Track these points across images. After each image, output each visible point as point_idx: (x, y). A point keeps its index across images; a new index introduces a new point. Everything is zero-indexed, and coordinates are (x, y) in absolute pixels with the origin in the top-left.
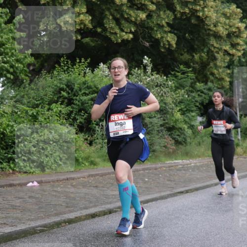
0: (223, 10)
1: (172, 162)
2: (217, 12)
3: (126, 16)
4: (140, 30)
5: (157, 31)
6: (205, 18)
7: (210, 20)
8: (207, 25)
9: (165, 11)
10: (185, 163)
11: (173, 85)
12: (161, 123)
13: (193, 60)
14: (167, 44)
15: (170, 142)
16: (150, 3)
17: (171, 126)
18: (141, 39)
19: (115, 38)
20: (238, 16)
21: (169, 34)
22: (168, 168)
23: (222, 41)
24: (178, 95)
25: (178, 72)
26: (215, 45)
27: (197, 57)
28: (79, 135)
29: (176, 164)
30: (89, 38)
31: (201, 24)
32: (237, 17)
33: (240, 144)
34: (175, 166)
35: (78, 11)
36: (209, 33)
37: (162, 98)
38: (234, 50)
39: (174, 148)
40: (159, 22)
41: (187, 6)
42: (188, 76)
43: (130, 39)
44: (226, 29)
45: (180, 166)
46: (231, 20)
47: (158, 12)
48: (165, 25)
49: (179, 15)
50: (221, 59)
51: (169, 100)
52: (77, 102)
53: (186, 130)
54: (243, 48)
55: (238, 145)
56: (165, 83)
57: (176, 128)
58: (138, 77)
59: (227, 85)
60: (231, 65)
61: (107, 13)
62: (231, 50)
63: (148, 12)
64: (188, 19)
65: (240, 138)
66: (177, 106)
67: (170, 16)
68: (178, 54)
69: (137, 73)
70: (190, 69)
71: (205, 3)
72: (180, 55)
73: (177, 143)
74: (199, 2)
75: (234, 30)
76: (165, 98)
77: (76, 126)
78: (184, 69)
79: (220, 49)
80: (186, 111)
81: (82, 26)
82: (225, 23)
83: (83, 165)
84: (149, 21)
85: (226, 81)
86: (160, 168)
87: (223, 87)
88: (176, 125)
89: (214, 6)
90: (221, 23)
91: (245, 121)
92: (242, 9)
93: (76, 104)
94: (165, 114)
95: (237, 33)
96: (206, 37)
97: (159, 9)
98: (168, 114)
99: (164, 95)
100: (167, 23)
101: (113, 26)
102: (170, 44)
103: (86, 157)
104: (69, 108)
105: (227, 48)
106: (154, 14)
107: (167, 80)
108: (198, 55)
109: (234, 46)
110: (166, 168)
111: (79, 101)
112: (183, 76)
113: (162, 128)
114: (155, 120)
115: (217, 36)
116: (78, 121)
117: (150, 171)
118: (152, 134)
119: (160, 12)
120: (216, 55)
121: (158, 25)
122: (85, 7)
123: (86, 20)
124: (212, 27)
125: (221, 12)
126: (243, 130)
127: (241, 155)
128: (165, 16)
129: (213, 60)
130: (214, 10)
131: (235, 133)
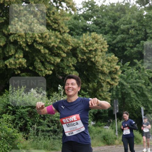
0: (107, 58)
2: (103, 58)
3: (48, 60)
4: (56, 68)
5: (66, 69)
6: (96, 62)
7: (99, 63)
8: (97, 66)
9: (71, 58)
13: (88, 87)
16: (63, 53)
18: (57, 74)
19: (41, 73)
21: (74, 72)
23: (106, 75)
26: (102, 78)
28: (19, 134)
30: (25, 73)
31: (94, 66)
32: (115, 62)
33: (117, 138)
35: (18, 57)
36: (98, 71)
38: (113, 82)
40: (68, 64)
41: (85, 55)
43: (50, 74)
44: (109, 69)
46: (112, 64)
48: (72, 66)
49: (80, 61)
50: (106, 86)
52: (18, 113)
54: (118, 81)
58: (56, 97)
60: (111, 90)
61: (36, 58)
62: (111, 82)
63: (61, 58)
64: (86, 63)
65: (117, 134)
67: (75, 60)
69: (56, 96)
70: (87, 93)
71: (96, 53)
74: (92, 52)
75: (113, 70)
77: (18, 128)
78: (84, 93)
79: (104, 81)
81: (21, 66)
82: (108, 66)
84: (62, 64)
85: (109, 100)
89: (101, 55)
90: (105, 65)
91: (120, 124)
92: (118, 57)
93: (18, 114)
95: (115, 71)
96: (96, 73)
97: (68, 56)
100: (73, 65)
101: (40, 66)
103: (24, 147)
104: (13, 117)
105: (109, 80)
106: (65, 59)
108: (92, 84)
109: (113, 79)
111: (19, 112)
115: (103, 73)
116: (19, 125)
119: (68, 58)
120: (102, 84)
121: (67, 66)
122: (22, 54)
123: (23, 62)
124: (100, 68)
125: (106, 59)
126: (119, 130)
127: (118, 145)
128: (72, 61)
129: (101, 87)
130: (102, 58)
131: (114, 132)
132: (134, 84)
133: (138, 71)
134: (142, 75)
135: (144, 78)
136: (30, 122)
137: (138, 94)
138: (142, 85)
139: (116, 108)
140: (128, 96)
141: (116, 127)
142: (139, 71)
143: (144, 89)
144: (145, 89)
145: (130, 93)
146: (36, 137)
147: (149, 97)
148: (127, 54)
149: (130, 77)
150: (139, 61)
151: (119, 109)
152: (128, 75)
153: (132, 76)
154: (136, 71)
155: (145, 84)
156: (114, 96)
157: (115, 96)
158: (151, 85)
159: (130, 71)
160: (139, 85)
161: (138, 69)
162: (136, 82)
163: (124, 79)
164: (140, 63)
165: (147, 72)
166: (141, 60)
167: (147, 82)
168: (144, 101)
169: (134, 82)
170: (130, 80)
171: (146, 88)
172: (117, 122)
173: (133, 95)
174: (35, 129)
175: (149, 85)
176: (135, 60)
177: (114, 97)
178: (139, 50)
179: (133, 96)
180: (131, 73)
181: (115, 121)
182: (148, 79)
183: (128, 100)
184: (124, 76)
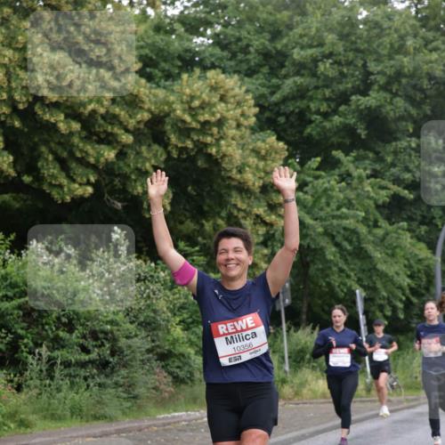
0: (254, 145)
1: (169, 416)
2: (243, 147)
3: (78, 155)
4: (104, 179)
5: (135, 181)
6: (222, 158)
7: (230, 161)
8: (225, 170)
9: (149, 146)
10: (192, 417)
11: (168, 278)
12: (148, 347)
13: (201, 232)
15: (165, 380)
16: (123, 132)
17: (166, 352)
18: (106, 195)
19: (59, 194)
20: (281, 155)
22: (161, 428)
23: (253, 197)
24: (178, 296)
26: (240, 205)
27: (208, 226)
29: (175, 420)
30: (10, 195)
31: (216, 169)
32: (278, 156)
33: (289, 379)
34: (175, 423)
36: (229, 184)
37: (148, 302)
38: (273, 217)
39: (172, 389)
40: (139, 165)
41: (188, 137)
42: (193, 261)
43: (87, 196)
44: (260, 178)
45: (183, 423)
46: (269, 162)
47: (137, 148)
48: (151, 171)
49: (175, 155)
50: (252, 229)
51: (161, 305)
53: (193, 357)
55: (284, 381)
56: (152, 273)
57: (175, 355)
60: (269, 239)
61: (43, 149)
62: (268, 215)
63: (119, 148)
64: (192, 160)
65: (287, 368)
66: (175, 315)
67: (159, 153)
68: (175, 221)
70: (197, 248)
71: (221, 132)
72: (177, 224)
73: (177, 380)
74: (210, 129)
76: (154, 301)
78: (186, 248)
79: (247, 214)
80: (192, 323)
82: (257, 168)
83: (6, 428)
84: (121, 164)
85: (262, 268)
86: (148, 427)
88: (174, 348)
89: (237, 137)
90: (249, 166)
91: (295, 338)
92: (287, 143)
94: (154, 329)
96: (223, 191)
97: (140, 141)
98: (160, 330)
99: (152, 296)
100: (154, 167)
101: (55, 172)
103: (10, 413)
105: (261, 210)
106: (129, 151)
108: (211, 223)
109: (273, 207)
110: (158, 426)
113: (151, 355)
114: (136, 342)
115: (243, 189)
117: (131, 434)
118: (132, 366)
119: (140, 147)
120: (242, 221)
121: (137, 169)
122: (1, 139)
123: (4, 162)
124: (234, 174)
125: (251, 147)
126: (293, 355)
127: (290, 399)
128: (151, 155)
130: (238, 144)
131: (279, 361)
132: (335, 222)
133: (343, 184)
134: (358, 195)
135: (363, 205)
136: (28, 338)
137: (346, 250)
138: (357, 225)
139: (283, 293)
140: (317, 257)
141: (283, 348)
142: (348, 184)
143: (362, 237)
144: (366, 236)
145: (322, 249)
146: (48, 382)
147: (379, 259)
148: (314, 133)
149: (323, 200)
150: (347, 155)
151: (292, 294)
152: (316, 196)
153: (327, 199)
154: (339, 185)
155: (365, 220)
158: (383, 225)
159: (324, 183)
160: (348, 226)
161: (345, 177)
162: (340, 217)
163: (305, 207)
164: (348, 161)
165: (372, 187)
166: (352, 152)
167: (372, 218)
168: (364, 271)
169: (334, 217)
170: (321, 209)
171: (370, 232)
172: (288, 331)
173: (331, 252)
174: (44, 361)
175: (376, 225)
176: (334, 153)
178: (347, 121)
179: (332, 258)
180: (326, 190)
181: (282, 329)
182: (373, 206)
183: (318, 270)
184: (305, 199)
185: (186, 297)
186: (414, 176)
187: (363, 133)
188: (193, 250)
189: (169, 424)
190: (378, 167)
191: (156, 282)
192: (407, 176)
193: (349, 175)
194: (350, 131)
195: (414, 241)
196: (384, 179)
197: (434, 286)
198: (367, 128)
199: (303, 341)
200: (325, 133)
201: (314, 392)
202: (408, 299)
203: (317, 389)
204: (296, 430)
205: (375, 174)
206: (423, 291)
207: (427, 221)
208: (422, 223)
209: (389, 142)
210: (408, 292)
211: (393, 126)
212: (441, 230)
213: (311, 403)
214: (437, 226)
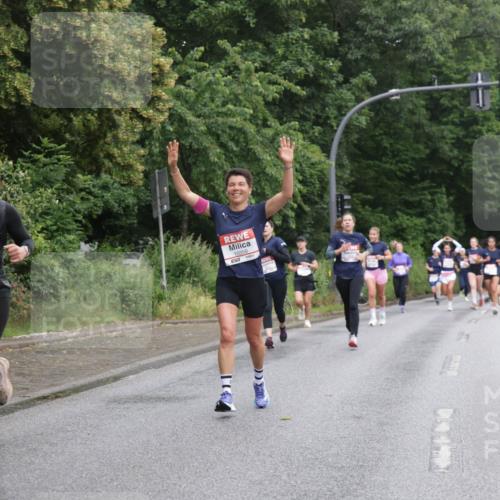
1: (27, 336)
9: (8, 26)
11: (29, 178)
13: (69, 128)
14: (13, 93)
15: (24, 296)
17: (25, 263)
20: (159, 42)
21: (18, 75)
22: (17, 350)
25: (39, 152)
27: (77, 121)
32: (156, 44)
33: (166, 296)
38: (151, 111)
42: (59, 160)
48: (10, 55)
50: (127, 126)
51: (20, 209)
54: (168, 106)
55: (160, 298)
56: (10, 173)
59: (138, 177)
60: (147, 138)
62: (145, 109)
65: (165, 283)
67: (19, 35)
68: (39, 115)
70: (64, 146)
72: (42, 117)
74: (80, 11)
78: (52, 145)
80: (57, 230)
85: (137, 170)
86: (3, 349)
87: (130, 184)
91: (174, 249)
92: (167, 29)
95: (157, 76)
99: (9, 198)
100: (13, 51)
102: (19, 96)
107: (15, 168)
108: (81, 117)
109: (150, 101)
110: (14, 348)
112: (47, 160)
113: (7, 267)
120: (116, 117)
126: (172, 269)
127: (167, 318)
128: (10, 37)
129: (110, 128)
131: (155, 275)
132: (220, 120)
133: (230, 77)
134: (245, 90)
135: (251, 102)
137: (233, 151)
138: (244, 123)
139: (161, 198)
140: (200, 158)
141: (161, 260)
142: (234, 77)
143: (250, 137)
144: (254, 137)
145: (205, 149)
147: (268, 161)
148: (197, 19)
149: (207, 95)
150: (234, 45)
151: (171, 202)
152: (199, 90)
153: (211, 94)
154: (225, 78)
155: (253, 119)
156: (155, 158)
157: (159, 159)
158: (273, 124)
159: (207, 76)
160: (234, 125)
161: (232, 70)
162: (226, 114)
163: (187, 102)
164: (235, 52)
165: (261, 82)
166: (240, 41)
167: (260, 116)
169: (219, 114)
170: (205, 105)
171: (258, 132)
172: (166, 242)
173: (215, 153)
175: (265, 125)
176: (220, 42)
177: (154, 162)
178: (235, 8)
179: (216, 160)
180: (210, 84)
181: (159, 239)
182: (263, 103)
183: (201, 173)
184: (187, 93)
185: (49, 201)
186: (306, 70)
187: (252, 21)
188: (59, 147)
189: (28, 346)
190: (268, 59)
191: (15, 183)
192: (300, 70)
193: (237, 68)
194: (237, 18)
195: (307, 143)
196: (274, 73)
197: (329, 193)
198: (256, 16)
199: (183, 253)
200: (210, 21)
201: (194, 309)
202: (299, 206)
203: (198, 307)
204: (171, 351)
205: (265, 68)
206: (317, 199)
207: (321, 121)
208: (316, 123)
209: (281, 32)
210: (299, 198)
211: (285, 14)
212: (336, 131)
213: (190, 322)
214: (332, 127)
